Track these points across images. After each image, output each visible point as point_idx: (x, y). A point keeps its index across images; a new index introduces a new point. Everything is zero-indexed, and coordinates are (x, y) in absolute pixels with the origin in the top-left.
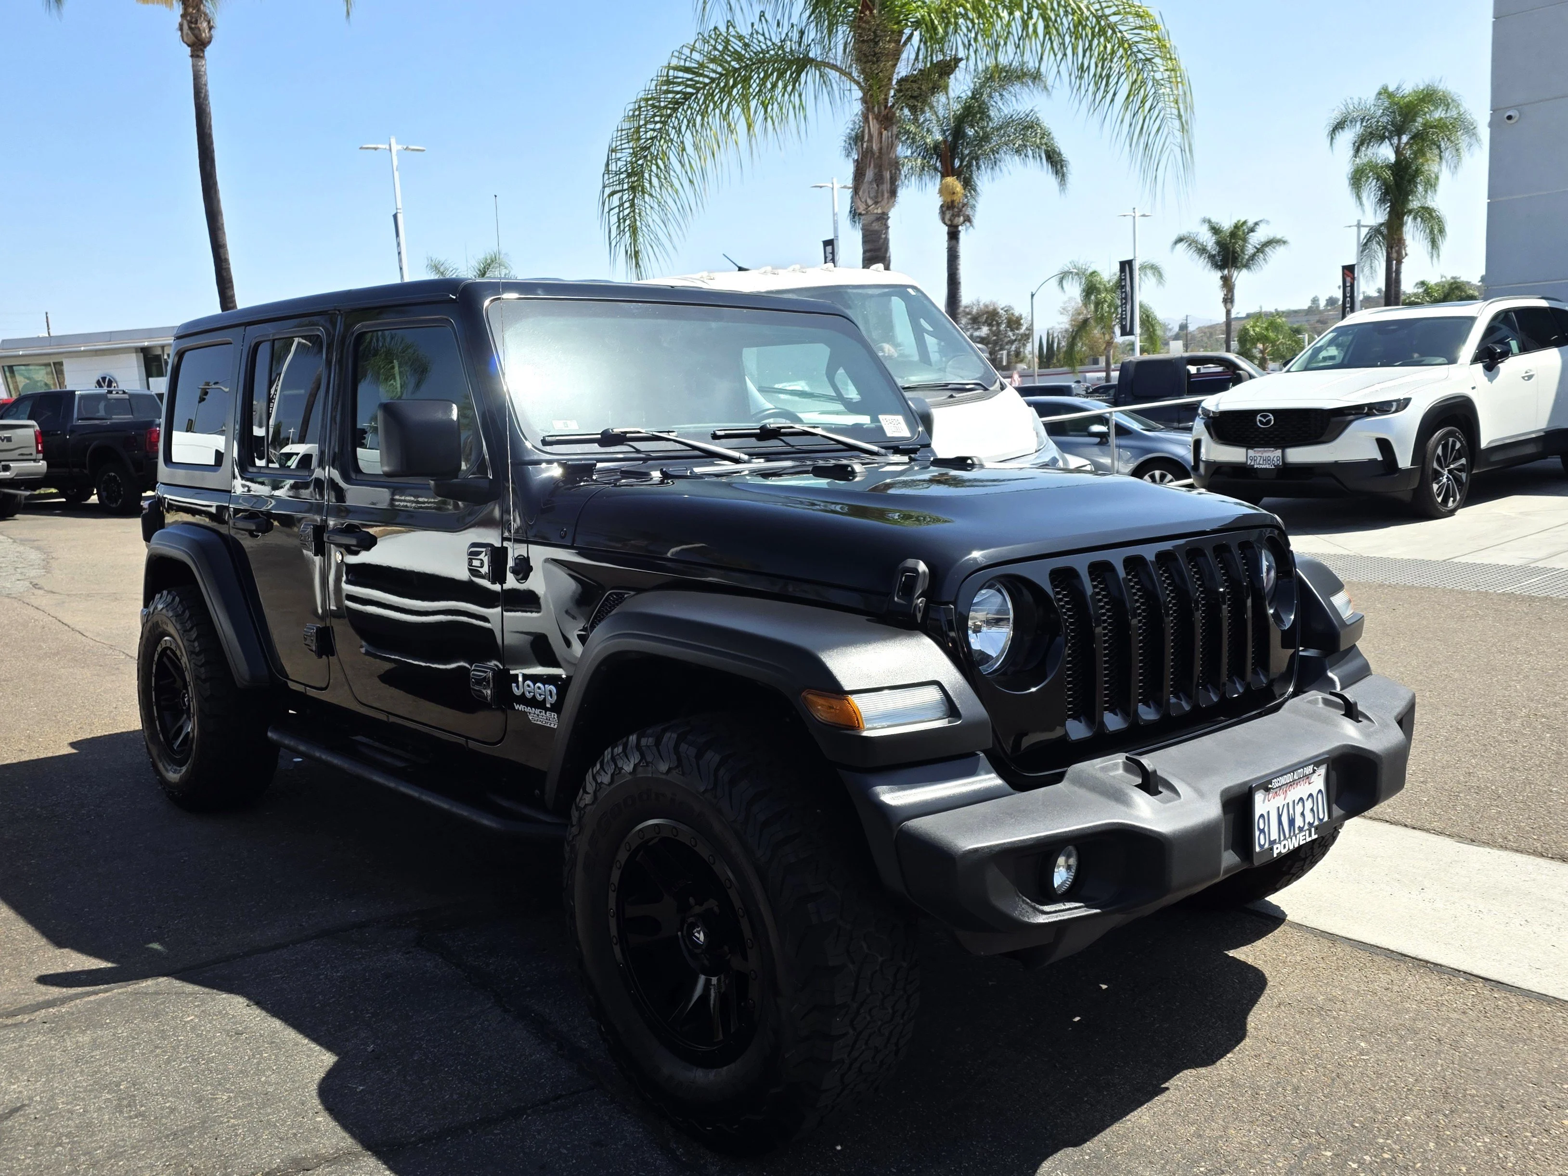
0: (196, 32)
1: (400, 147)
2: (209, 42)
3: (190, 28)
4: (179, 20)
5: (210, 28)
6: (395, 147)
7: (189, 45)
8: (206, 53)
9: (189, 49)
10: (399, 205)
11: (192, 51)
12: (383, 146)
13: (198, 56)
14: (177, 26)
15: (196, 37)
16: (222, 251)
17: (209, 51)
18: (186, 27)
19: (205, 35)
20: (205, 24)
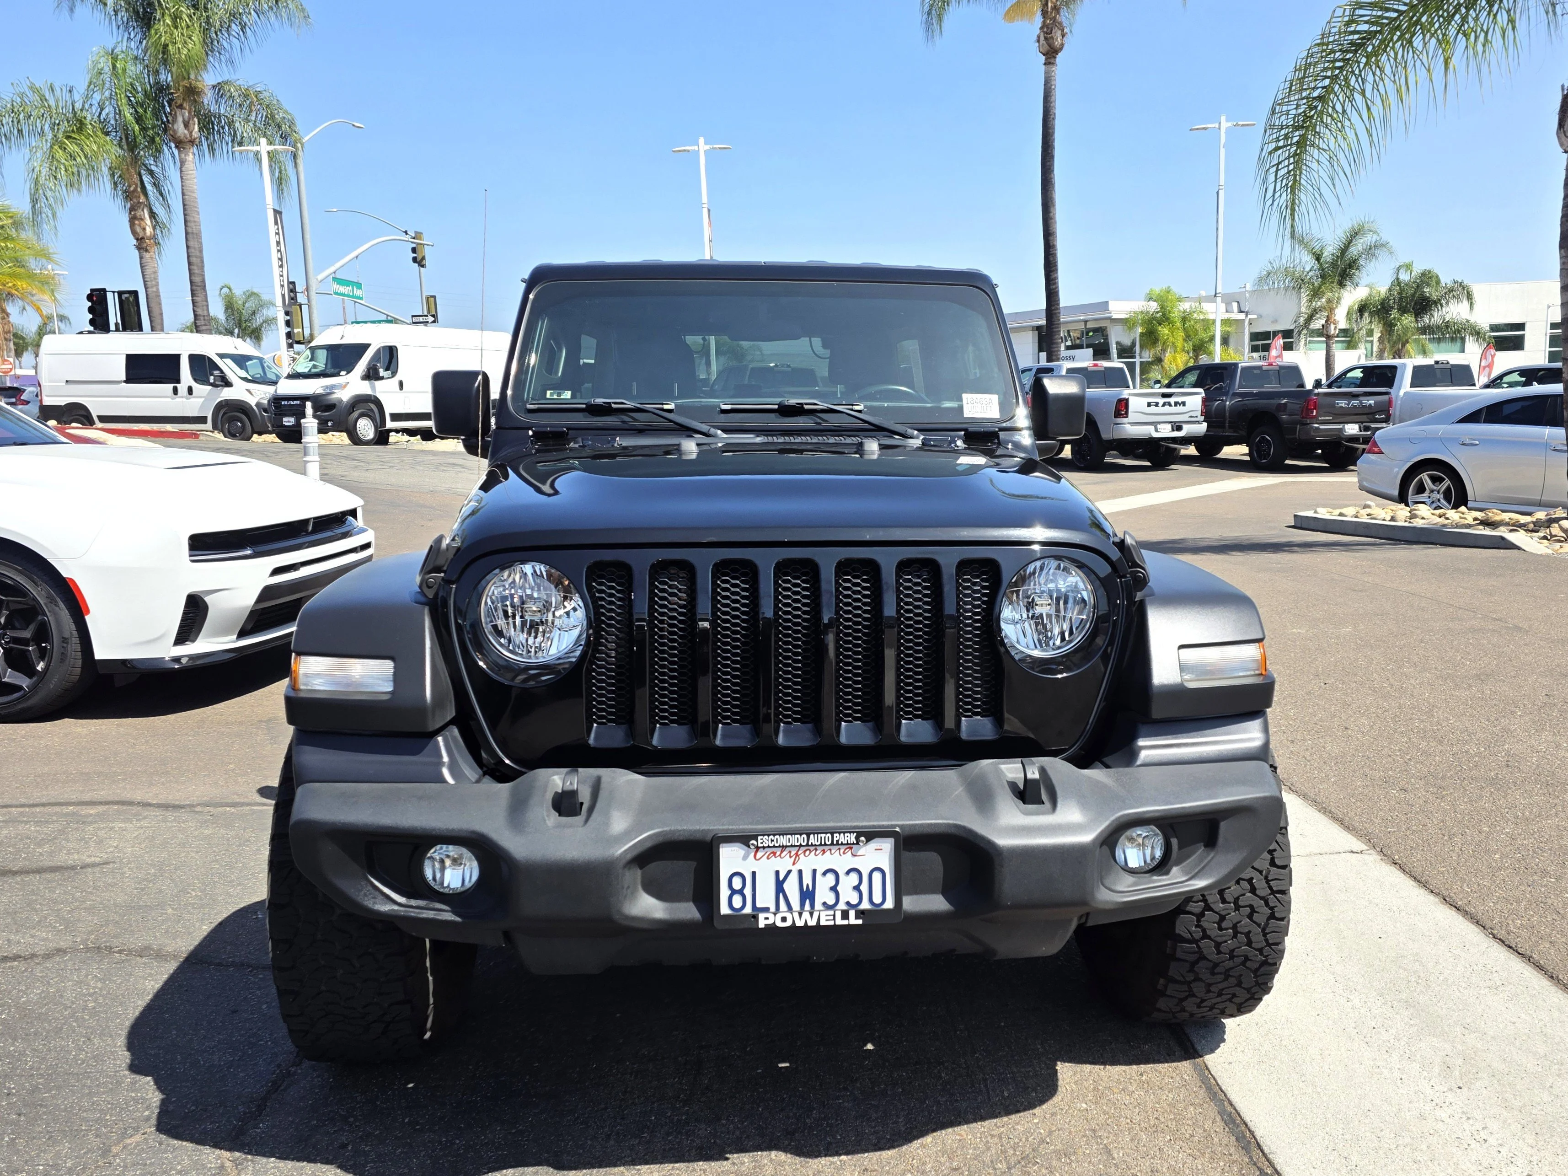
0: (1050, 41)
1: (1229, 124)
2: (1061, 49)
3: (1046, 39)
4: (1038, 31)
5: (1063, 36)
6: (1225, 125)
7: (1044, 55)
8: (1057, 60)
9: (1044, 58)
10: (1222, 182)
11: (1046, 59)
12: (1213, 126)
13: (1050, 63)
14: (1035, 38)
15: (1049, 45)
16: (1051, 238)
17: (1060, 57)
18: (1042, 38)
19: (1057, 43)
20: (1059, 33)
